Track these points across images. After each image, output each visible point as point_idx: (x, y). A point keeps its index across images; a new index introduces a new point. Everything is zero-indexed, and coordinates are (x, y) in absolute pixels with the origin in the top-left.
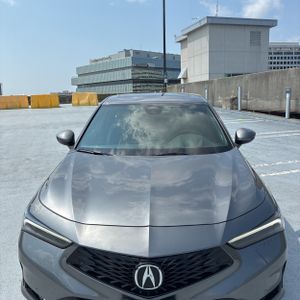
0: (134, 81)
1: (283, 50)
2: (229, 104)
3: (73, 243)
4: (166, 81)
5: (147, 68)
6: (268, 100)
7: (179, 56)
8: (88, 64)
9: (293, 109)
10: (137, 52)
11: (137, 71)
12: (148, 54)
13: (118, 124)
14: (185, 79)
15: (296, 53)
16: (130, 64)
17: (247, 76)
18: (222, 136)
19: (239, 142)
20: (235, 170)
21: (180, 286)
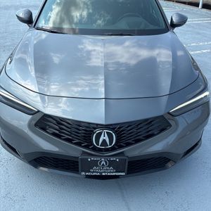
3: (39, 111)
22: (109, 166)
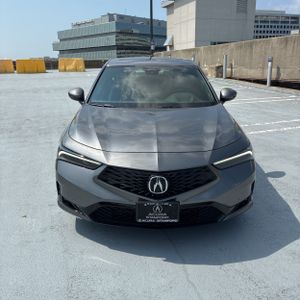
0: (118, 47)
1: (269, 19)
2: (214, 72)
3: (103, 164)
4: (152, 48)
5: (131, 34)
6: (251, 68)
7: (166, 22)
8: (70, 28)
9: (274, 77)
10: (121, 17)
11: (121, 37)
12: (133, 19)
13: (117, 86)
14: (171, 46)
15: (282, 22)
16: (114, 30)
17: (232, 44)
18: (210, 95)
19: (223, 100)
20: (219, 122)
21: (179, 192)
22: (163, 212)
